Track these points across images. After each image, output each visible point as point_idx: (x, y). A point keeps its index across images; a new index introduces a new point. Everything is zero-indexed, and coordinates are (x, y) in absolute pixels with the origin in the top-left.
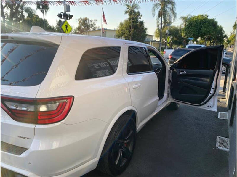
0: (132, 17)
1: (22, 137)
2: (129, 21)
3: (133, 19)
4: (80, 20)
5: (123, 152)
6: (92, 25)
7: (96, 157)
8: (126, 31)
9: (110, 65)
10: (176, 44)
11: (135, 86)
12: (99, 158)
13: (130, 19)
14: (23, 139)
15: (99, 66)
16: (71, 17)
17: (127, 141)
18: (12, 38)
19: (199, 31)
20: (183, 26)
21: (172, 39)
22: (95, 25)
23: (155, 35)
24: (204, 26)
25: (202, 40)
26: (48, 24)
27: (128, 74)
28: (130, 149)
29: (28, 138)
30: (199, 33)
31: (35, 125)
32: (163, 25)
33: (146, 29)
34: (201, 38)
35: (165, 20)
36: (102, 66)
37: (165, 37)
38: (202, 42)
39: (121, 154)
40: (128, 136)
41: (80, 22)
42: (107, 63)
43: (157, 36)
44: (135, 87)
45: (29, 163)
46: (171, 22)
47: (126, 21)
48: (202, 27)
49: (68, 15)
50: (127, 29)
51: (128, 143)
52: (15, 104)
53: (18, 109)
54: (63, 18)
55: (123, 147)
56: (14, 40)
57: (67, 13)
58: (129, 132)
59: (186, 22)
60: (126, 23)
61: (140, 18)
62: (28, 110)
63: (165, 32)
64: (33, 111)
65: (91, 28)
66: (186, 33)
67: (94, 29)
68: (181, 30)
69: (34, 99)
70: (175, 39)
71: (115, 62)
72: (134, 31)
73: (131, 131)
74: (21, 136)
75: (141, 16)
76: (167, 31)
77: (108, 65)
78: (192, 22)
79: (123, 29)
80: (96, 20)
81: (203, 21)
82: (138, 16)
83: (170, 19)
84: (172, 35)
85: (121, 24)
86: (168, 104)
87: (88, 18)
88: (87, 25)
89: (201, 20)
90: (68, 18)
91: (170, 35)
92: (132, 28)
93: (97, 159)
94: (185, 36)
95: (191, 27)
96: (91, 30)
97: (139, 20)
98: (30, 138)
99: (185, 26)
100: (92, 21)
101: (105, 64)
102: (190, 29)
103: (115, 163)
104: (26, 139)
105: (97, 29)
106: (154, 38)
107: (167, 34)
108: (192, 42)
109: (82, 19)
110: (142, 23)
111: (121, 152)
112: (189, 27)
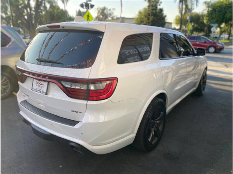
0: (151, 4)
1: (75, 112)
2: (149, 8)
3: (152, 6)
4: (99, 9)
5: (155, 131)
6: (110, 14)
7: (133, 133)
8: (145, 19)
9: (139, 53)
10: (197, 31)
11: (167, 70)
12: (136, 134)
13: (149, 6)
14: (76, 113)
15: (129, 52)
16: (92, 6)
17: (158, 122)
18: (63, 27)
19: (224, 16)
20: (206, 12)
21: (193, 26)
22: (113, 14)
23: (174, 22)
24: (229, 11)
25: (227, 26)
26: (69, 15)
27: (160, 59)
28: (160, 128)
29: (80, 113)
30: (223, 19)
31: (87, 101)
32: (184, 12)
33: (165, 16)
34: (226, 23)
35: (187, 6)
36: (131, 53)
37: (185, 25)
38: (226, 28)
39: (153, 133)
40: (159, 118)
41: (99, 11)
42: (136, 50)
43: (177, 24)
44: (167, 72)
45: (82, 133)
46: (192, 8)
47: (145, 9)
48: (226, 12)
49: (90, 5)
50: (146, 17)
51: (158, 124)
52: (70, 83)
53: (72, 87)
54: (85, 8)
55: (154, 127)
56: (65, 29)
57: (89, 2)
58: (160, 114)
59: (209, 7)
60: (145, 10)
61: (160, 5)
62: (81, 89)
63: (186, 19)
64: (86, 89)
65: (110, 17)
66: (209, 20)
67: (112, 18)
68: (203, 16)
69: (87, 79)
70: (196, 26)
71: (143, 49)
72: (153, 19)
73: (161, 113)
74: (74, 110)
75: (161, 3)
76: (188, 18)
77: (137, 52)
78: (216, 8)
79: (141, 17)
80: (114, 9)
81: (229, 5)
82: (157, 3)
83: (192, 4)
84: (194, 22)
85: (140, 13)
86: (193, 91)
87: (106, 7)
88: (106, 14)
89: (226, 4)
90: (90, 8)
91: (191, 22)
92: (152, 16)
93: (134, 135)
94: (207, 22)
95: (214, 13)
96: (110, 18)
97: (159, 7)
98: (82, 112)
99: (208, 12)
100: (110, 10)
101: (134, 50)
102: (213, 14)
103: (148, 141)
104: (79, 113)
105: (115, 18)
106: (174, 26)
107: (188, 21)
108: (215, 29)
109: (100, 9)
110: (161, 10)
111: (153, 131)
112: (213, 13)
